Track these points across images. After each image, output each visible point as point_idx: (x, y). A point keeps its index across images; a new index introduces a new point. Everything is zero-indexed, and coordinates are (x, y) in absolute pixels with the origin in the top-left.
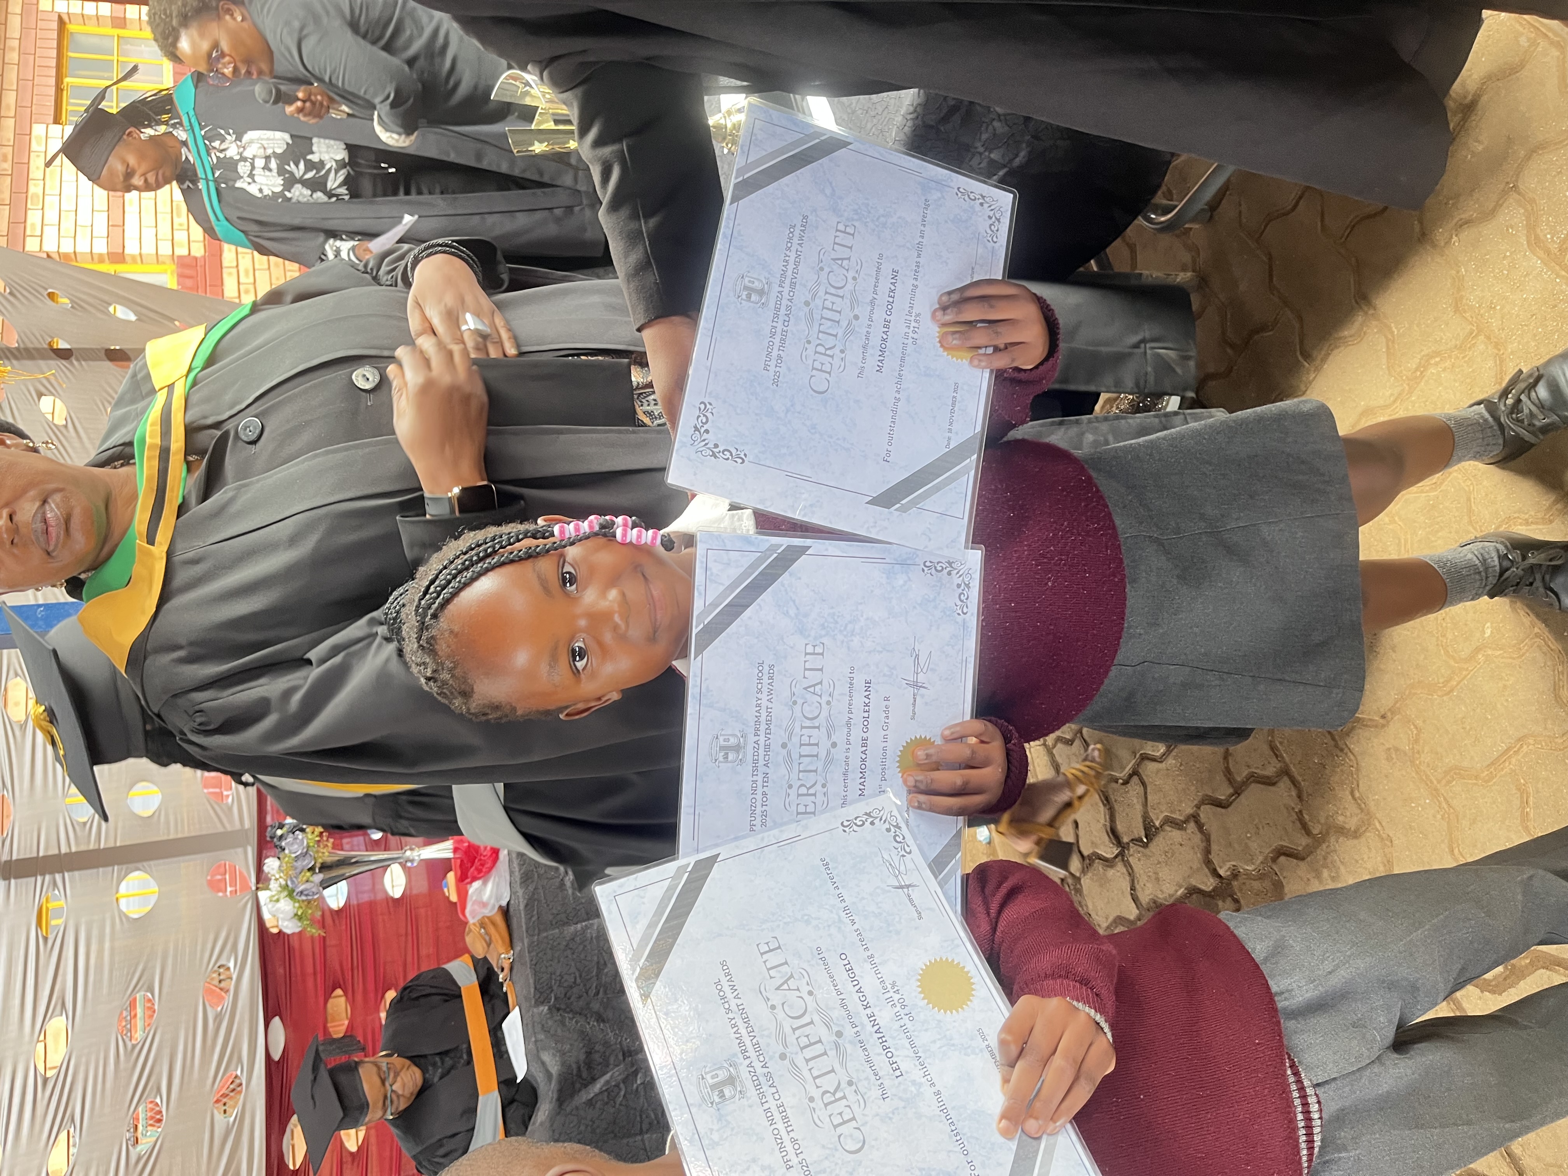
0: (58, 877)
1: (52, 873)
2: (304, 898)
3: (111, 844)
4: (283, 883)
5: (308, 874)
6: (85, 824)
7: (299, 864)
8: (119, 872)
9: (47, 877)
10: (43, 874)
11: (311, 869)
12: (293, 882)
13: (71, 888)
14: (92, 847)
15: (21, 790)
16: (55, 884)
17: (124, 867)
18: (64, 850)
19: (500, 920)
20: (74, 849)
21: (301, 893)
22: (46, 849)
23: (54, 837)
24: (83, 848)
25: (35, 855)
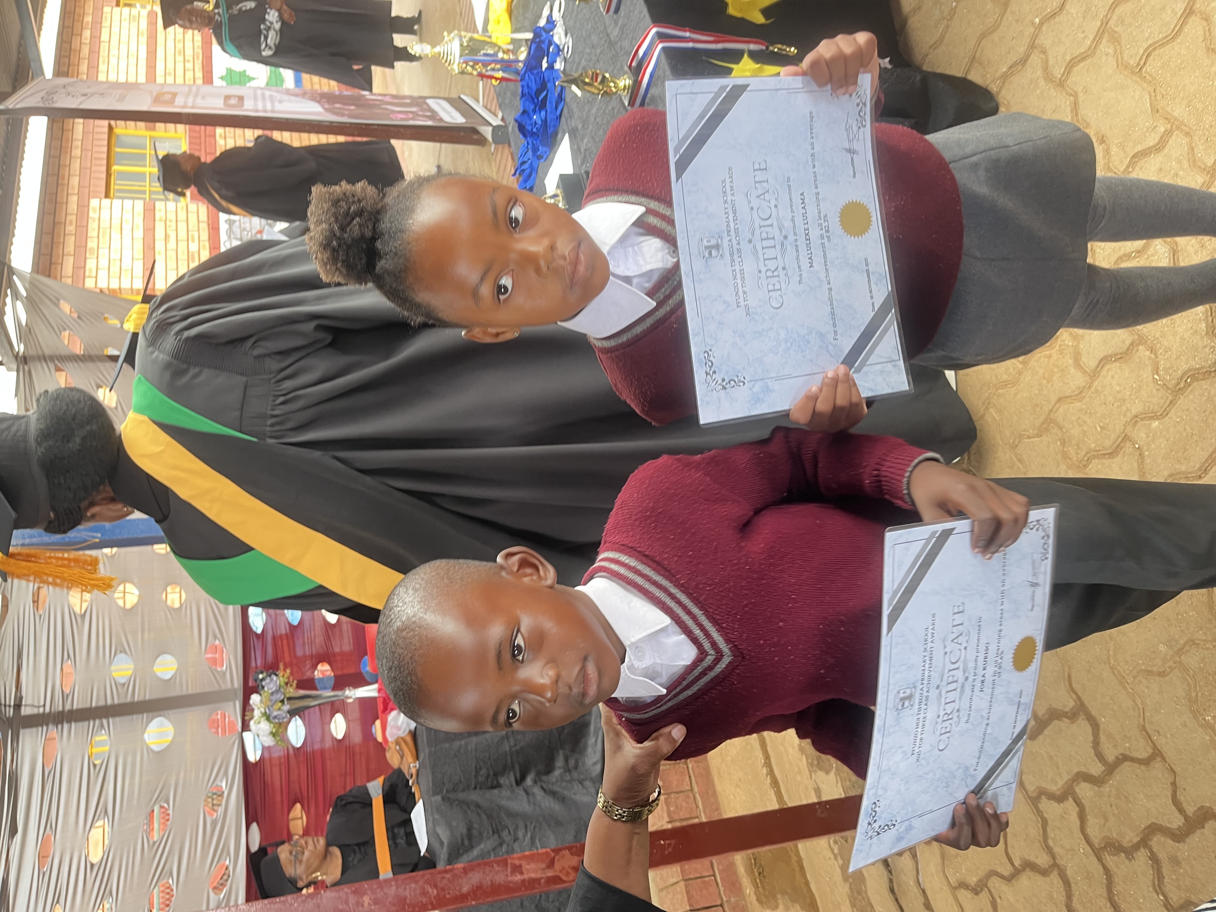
0: (105, 721)
1: (100, 718)
2: (277, 721)
3: (141, 698)
4: (263, 711)
5: (280, 704)
6: (124, 684)
7: (274, 698)
8: (147, 718)
9: (97, 722)
10: (94, 719)
11: (282, 701)
12: (269, 710)
13: (114, 729)
14: (129, 699)
15: (80, 661)
16: (102, 726)
17: (151, 714)
18: (109, 702)
19: (409, 740)
20: (116, 702)
21: (275, 717)
22: (97, 701)
23: (102, 693)
24: (122, 701)
25: (88, 705)
